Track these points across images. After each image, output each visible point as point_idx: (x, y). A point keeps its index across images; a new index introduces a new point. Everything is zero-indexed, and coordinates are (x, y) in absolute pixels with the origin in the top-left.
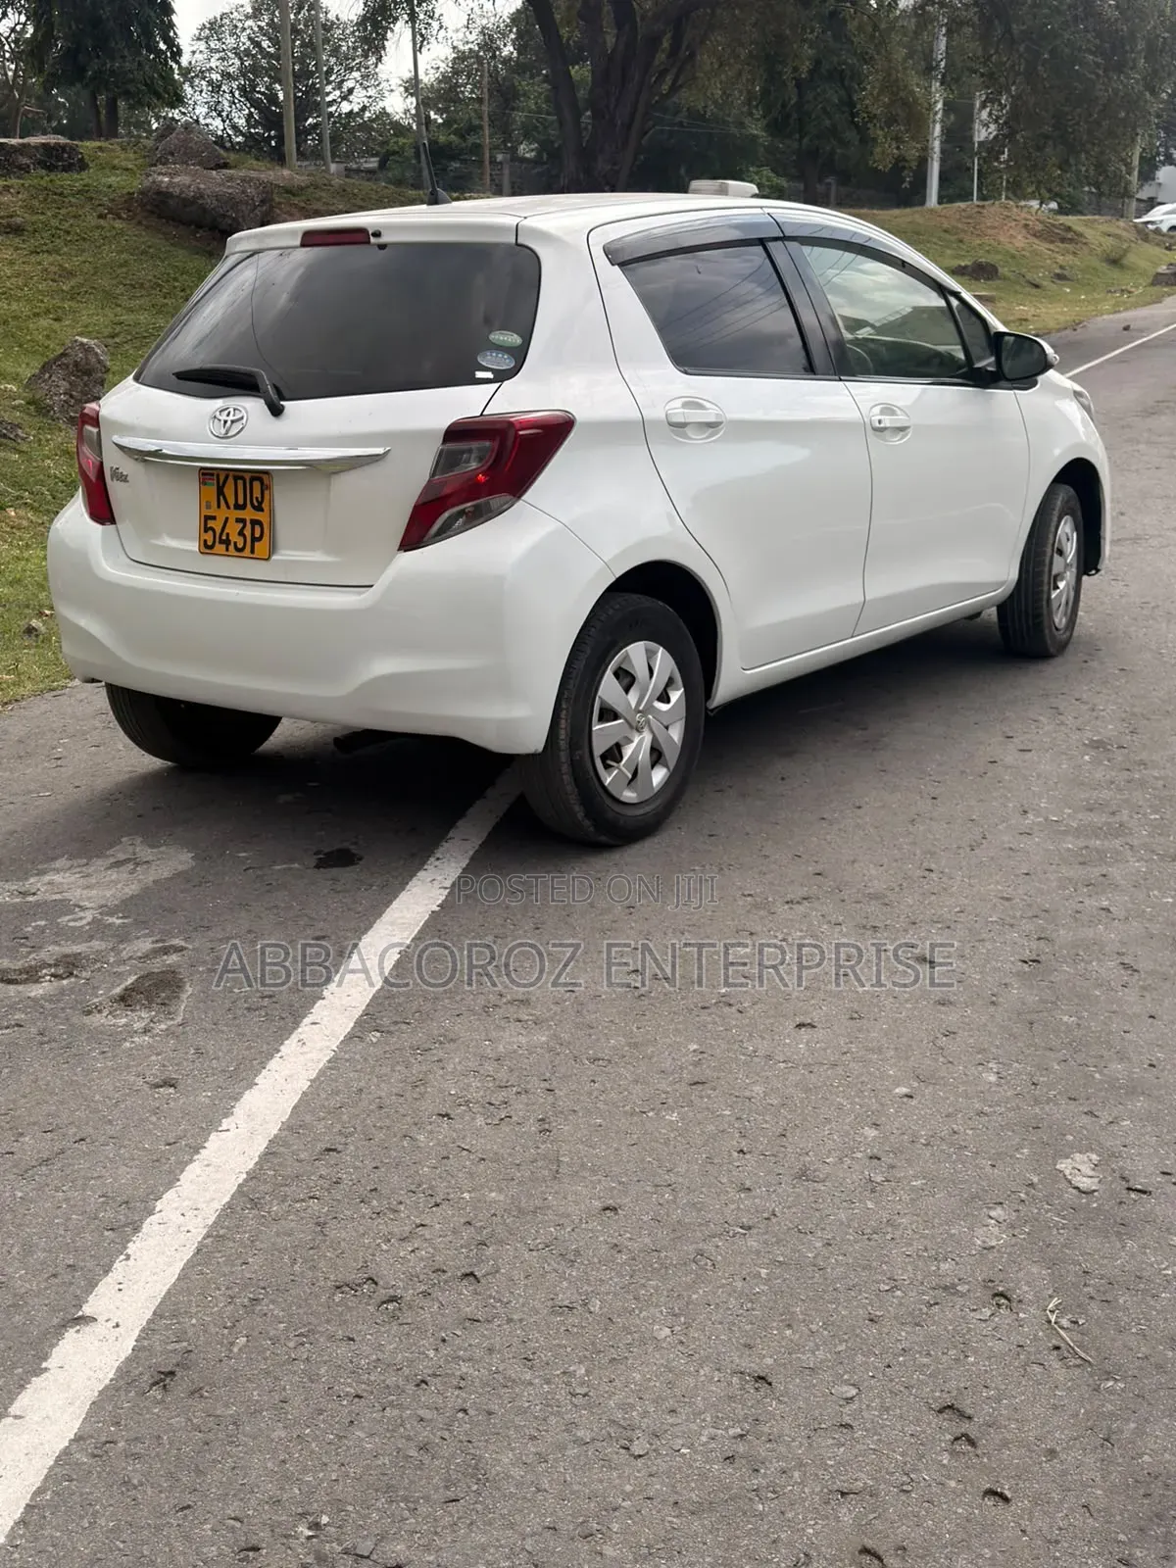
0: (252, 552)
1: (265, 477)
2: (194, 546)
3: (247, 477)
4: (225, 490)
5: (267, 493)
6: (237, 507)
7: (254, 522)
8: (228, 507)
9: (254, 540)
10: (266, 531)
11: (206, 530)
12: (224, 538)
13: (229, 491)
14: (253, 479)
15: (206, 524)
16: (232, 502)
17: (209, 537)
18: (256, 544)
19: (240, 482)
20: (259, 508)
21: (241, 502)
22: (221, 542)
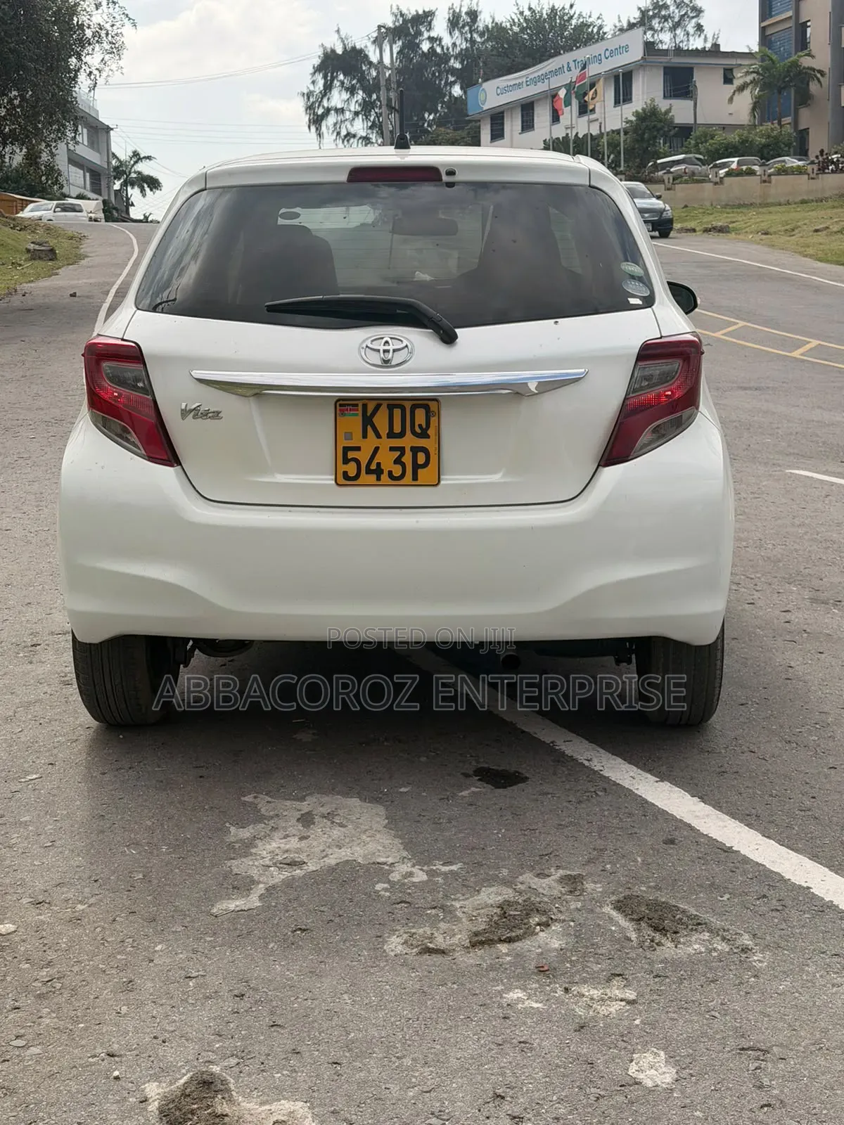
0: (415, 478)
1: (433, 406)
2: (329, 480)
3: (408, 405)
4: (375, 420)
5: (433, 420)
6: (391, 435)
7: (415, 450)
8: (379, 436)
9: (416, 467)
10: (433, 458)
11: (346, 461)
12: (373, 467)
13: (381, 421)
14: (414, 408)
15: (345, 455)
16: (384, 431)
17: (351, 469)
18: (420, 471)
19: (397, 412)
20: (424, 434)
21: (397, 429)
22: (369, 471)
